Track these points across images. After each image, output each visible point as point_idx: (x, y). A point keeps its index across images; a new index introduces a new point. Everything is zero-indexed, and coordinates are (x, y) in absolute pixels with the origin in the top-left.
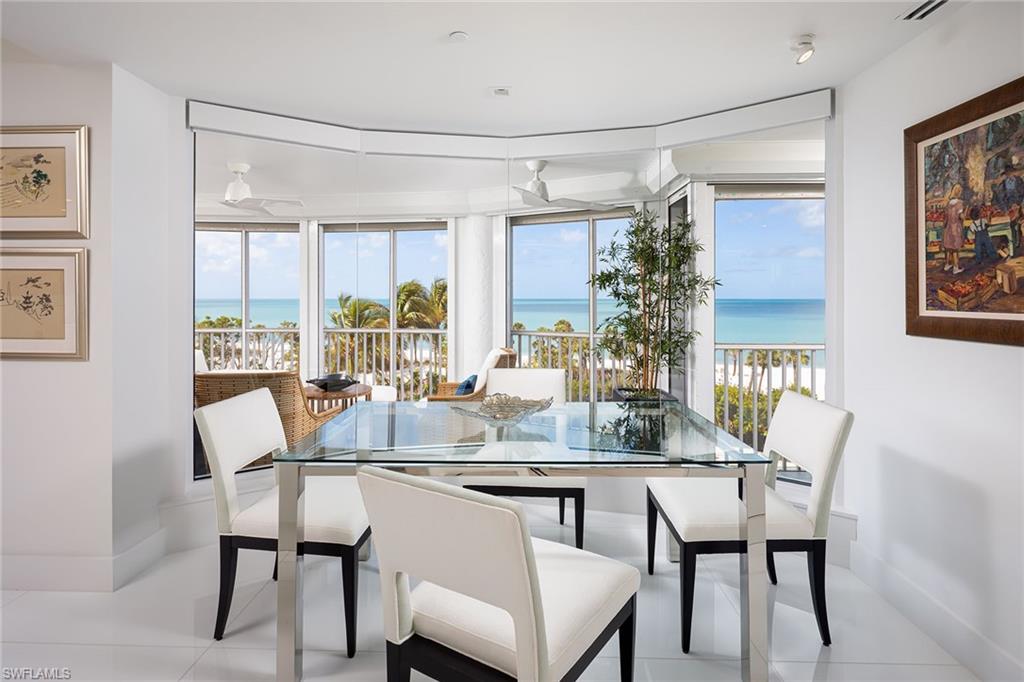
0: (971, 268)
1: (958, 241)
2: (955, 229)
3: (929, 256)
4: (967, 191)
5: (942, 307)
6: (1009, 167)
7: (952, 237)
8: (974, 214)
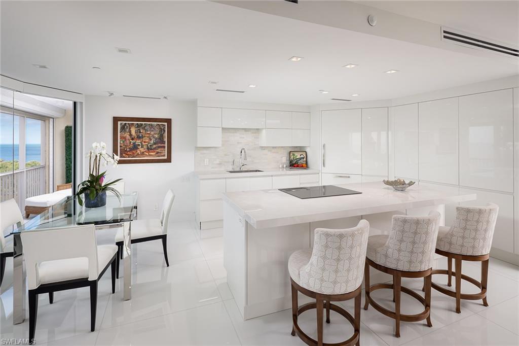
0: (131, 150)
1: (128, 145)
2: (128, 142)
3: (120, 146)
4: (131, 135)
5: (124, 157)
6: (140, 132)
7: (127, 144)
8: (133, 139)
